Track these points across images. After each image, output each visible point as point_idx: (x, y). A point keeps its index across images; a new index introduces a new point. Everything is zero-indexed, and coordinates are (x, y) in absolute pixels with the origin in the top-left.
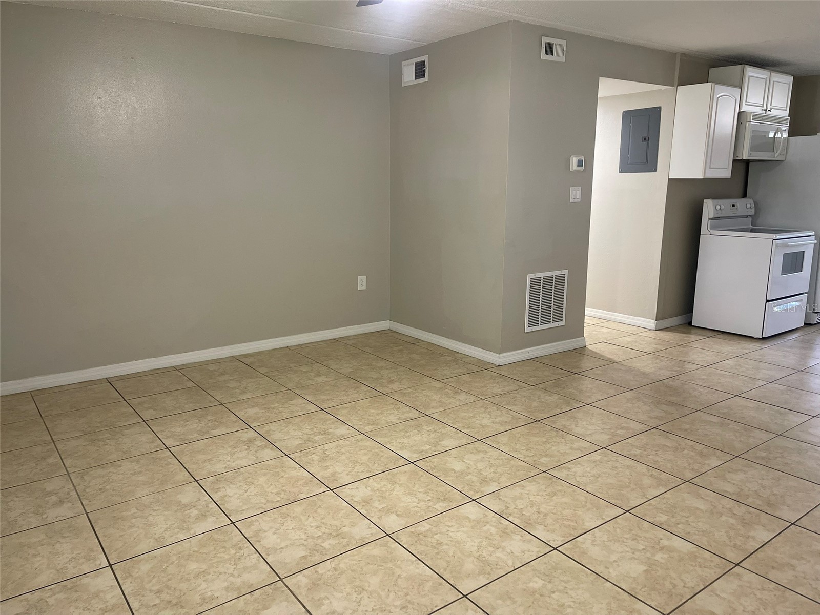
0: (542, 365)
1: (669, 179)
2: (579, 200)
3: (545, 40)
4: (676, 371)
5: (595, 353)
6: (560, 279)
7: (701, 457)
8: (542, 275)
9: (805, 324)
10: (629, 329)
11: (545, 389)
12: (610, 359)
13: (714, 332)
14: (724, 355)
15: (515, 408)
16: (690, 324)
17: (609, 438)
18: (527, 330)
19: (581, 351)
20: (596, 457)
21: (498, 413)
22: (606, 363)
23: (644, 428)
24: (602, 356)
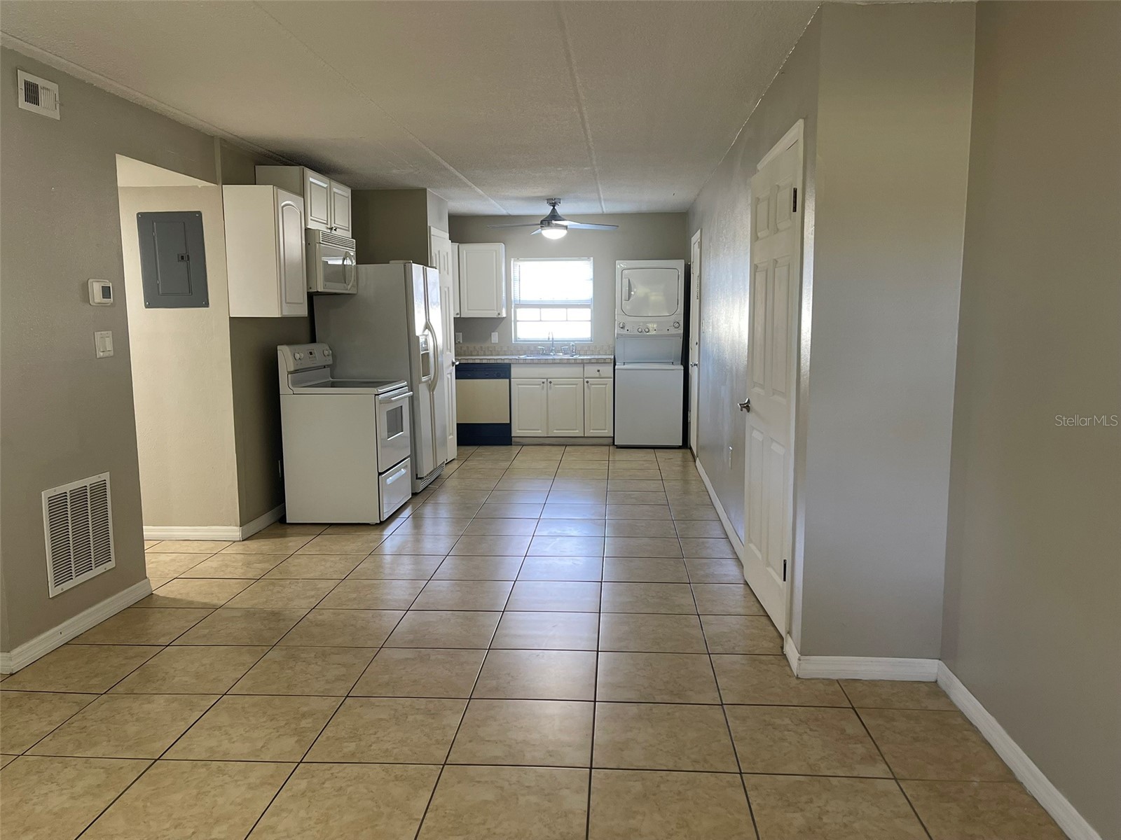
0: (95, 649)
1: (230, 317)
2: (112, 353)
3: (23, 76)
4: (313, 597)
5: (174, 600)
6: (100, 489)
7: (433, 718)
8: (68, 487)
9: (413, 494)
10: (202, 548)
11: (130, 693)
12: (205, 604)
13: (319, 527)
14: (355, 556)
15: (99, 751)
16: (282, 520)
17: (297, 742)
18: (53, 591)
19: (149, 601)
20: (298, 784)
21: (70, 773)
22: (204, 613)
23: (334, 703)
24: (192, 602)
